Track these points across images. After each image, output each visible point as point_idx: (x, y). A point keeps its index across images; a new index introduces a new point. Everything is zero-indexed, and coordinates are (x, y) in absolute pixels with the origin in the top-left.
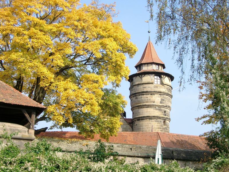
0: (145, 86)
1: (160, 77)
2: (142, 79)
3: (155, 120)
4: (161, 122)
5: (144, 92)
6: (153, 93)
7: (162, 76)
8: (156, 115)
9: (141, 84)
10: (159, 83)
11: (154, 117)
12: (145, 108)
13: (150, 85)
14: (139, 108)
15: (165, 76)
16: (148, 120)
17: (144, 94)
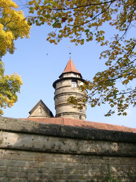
0: (64, 88)
1: (77, 82)
2: (62, 84)
3: (72, 115)
4: (77, 117)
5: (63, 93)
6: (70, 94)
7: (78, 81)
8: (73, 111)
9: (61, 87)
10: (76, 86)
11: (71, 113)
12: (64, 106)
13: (68, 88)
14: (59, 107)
15: (80, 82)
16: (66, 115)
17: (63, 95)
